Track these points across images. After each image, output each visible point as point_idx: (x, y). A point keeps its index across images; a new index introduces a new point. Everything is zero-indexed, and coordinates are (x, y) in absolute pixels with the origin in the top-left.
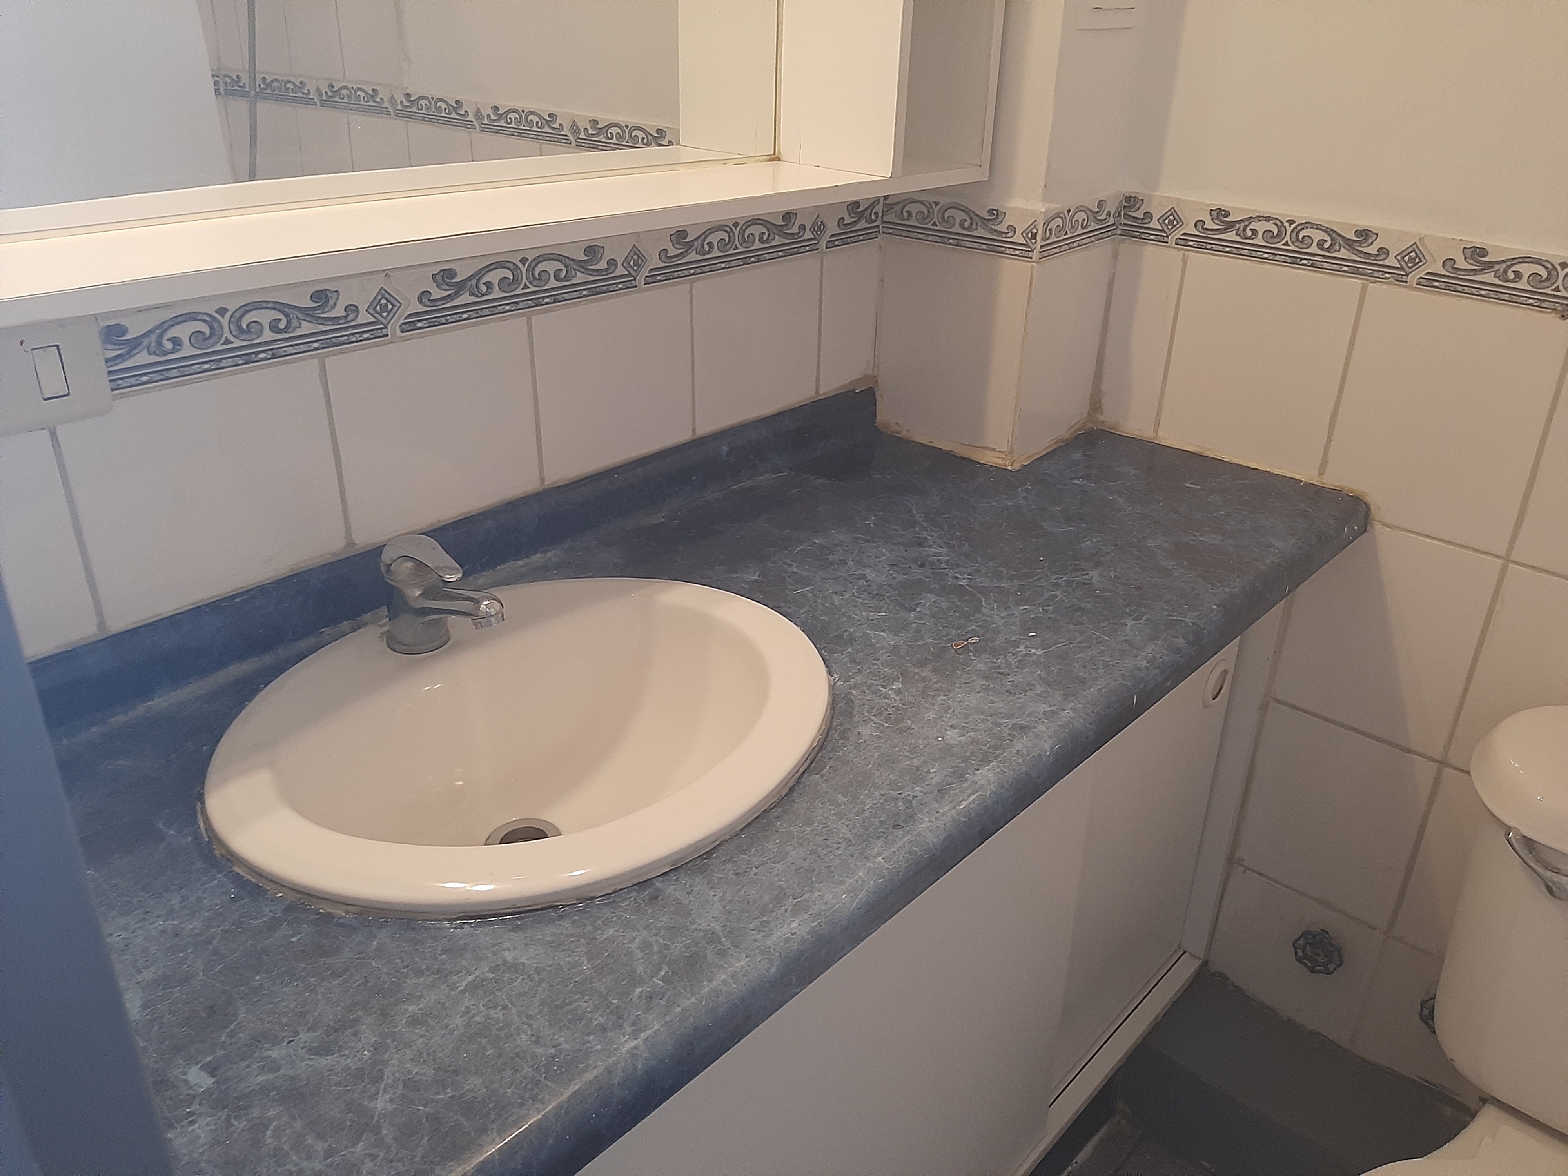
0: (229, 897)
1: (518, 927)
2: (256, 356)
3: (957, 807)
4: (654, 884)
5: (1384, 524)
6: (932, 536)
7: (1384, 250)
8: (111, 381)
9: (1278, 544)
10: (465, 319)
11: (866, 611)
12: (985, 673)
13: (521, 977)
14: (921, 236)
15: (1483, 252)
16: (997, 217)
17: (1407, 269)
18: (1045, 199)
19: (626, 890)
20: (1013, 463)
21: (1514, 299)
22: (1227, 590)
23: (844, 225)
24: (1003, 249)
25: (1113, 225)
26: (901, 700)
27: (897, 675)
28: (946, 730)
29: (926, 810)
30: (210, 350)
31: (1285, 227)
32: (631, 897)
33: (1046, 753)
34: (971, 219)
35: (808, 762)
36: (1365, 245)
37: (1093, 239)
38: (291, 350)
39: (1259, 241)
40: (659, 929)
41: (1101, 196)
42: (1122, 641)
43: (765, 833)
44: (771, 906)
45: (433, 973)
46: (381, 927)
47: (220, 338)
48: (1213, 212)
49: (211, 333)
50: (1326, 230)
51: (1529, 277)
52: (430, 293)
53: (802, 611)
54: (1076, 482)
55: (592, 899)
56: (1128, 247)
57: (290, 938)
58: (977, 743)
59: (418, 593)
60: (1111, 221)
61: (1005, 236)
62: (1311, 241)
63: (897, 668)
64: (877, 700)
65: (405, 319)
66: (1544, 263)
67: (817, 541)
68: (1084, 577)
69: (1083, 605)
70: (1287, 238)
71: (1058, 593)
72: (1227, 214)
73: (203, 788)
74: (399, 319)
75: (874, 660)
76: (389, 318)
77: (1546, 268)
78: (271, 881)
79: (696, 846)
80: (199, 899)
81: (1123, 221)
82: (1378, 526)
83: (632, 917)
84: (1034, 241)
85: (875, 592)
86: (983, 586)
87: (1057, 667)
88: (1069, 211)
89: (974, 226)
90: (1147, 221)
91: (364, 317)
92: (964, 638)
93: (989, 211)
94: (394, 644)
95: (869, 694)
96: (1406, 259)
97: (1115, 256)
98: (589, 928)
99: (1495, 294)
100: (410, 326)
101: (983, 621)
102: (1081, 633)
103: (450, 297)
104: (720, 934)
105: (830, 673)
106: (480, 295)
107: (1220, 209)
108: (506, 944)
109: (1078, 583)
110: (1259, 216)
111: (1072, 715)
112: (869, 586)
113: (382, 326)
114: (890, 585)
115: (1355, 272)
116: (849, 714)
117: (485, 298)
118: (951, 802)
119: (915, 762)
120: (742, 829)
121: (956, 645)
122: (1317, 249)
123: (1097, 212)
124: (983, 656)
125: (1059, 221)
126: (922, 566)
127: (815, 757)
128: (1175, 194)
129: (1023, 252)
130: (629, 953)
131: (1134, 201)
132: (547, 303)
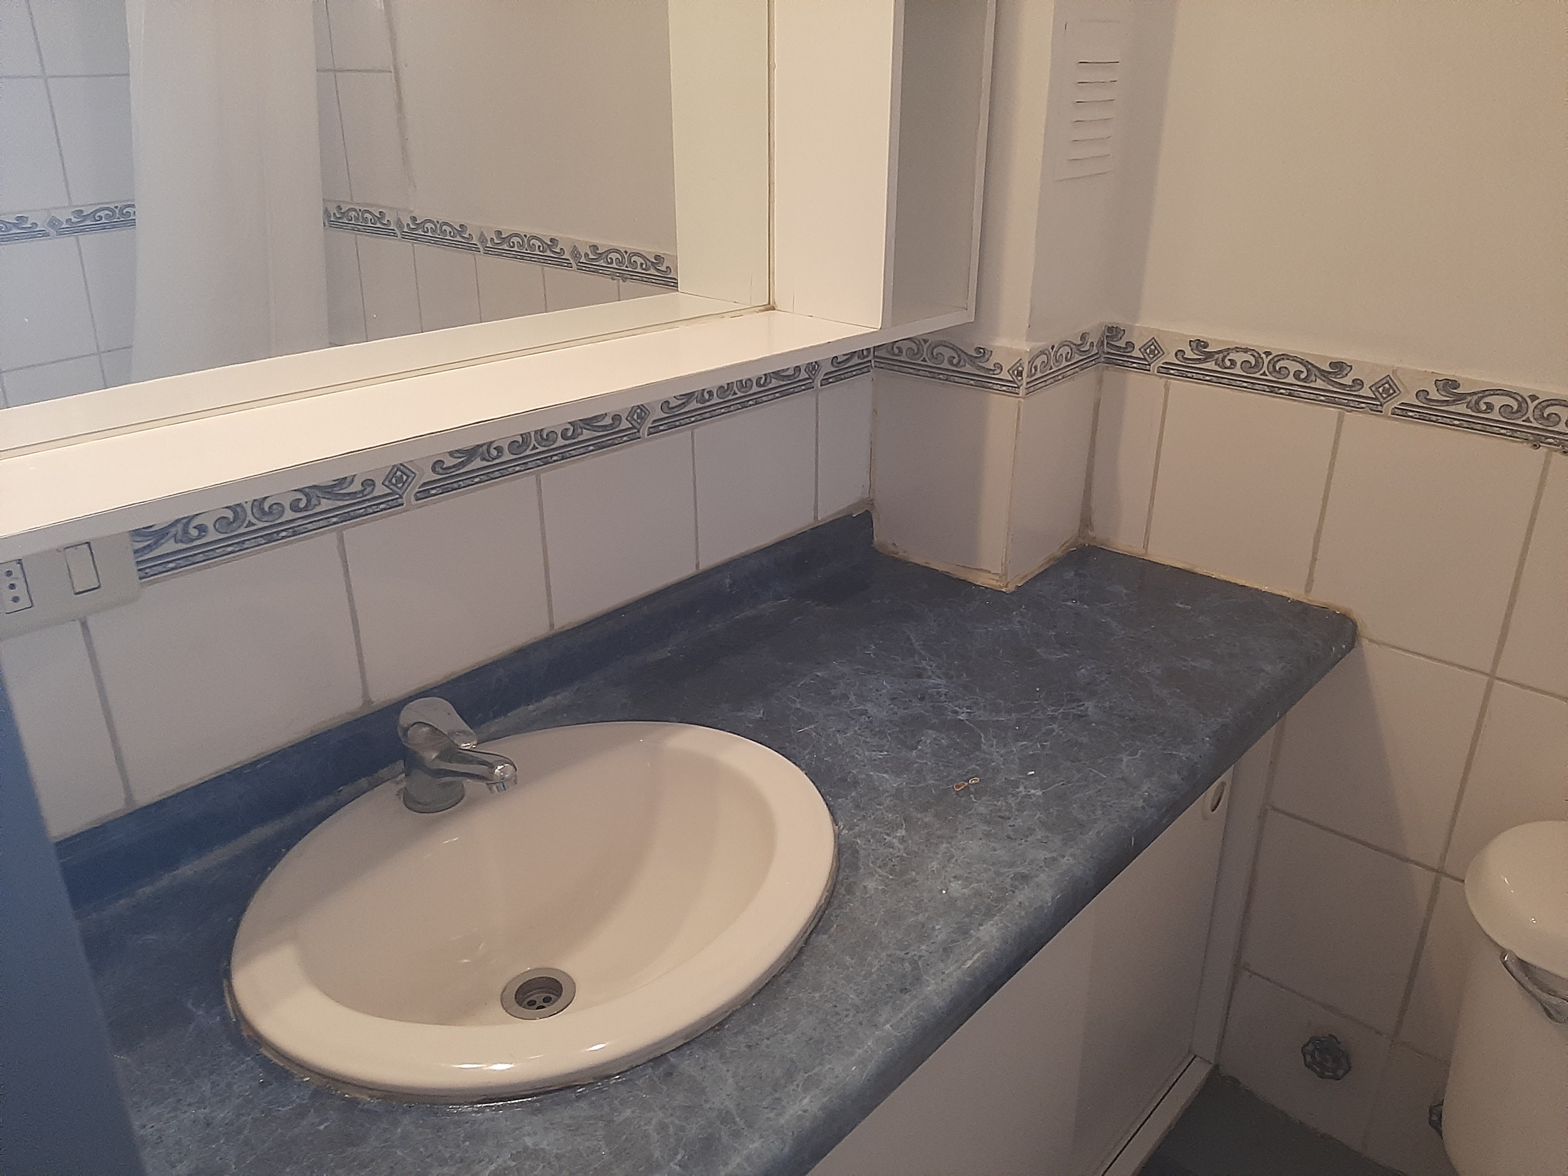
0: (257, 1082)
1: (537, 1109)
2: (278, 534)
3: (963, 967)
4: (668, 1060)
5: (1371, 641)
6: (931, 666)
7: (1359, 382)
8: (140, 570)
9: (1268, 668)
10: (477, 483)
11: (869, 750)
12: (986, 818)
13: (542, 1165)
14: (911, 371)
15: (1455, 384)
16: (984, 356)
17: (1382, 400)
18: (1030, 338)
19: (641, 1067)
20: (1007, 584)
21: (1486, 428)
22: (1220, 720)
23: (837, 363)
24: (991, 385)
25: (1097, 353)
26: (905, 849)
27: (901, 821)
28: (950, 881)
29: (933, 971)
30: (236, 533)
31: (1262, 358)
32: (646, 1075)
33: (1047, 903)
34: (959, 356)
35: (816, 920)
36: (1340, 376)
37: (1077, 369)
38: (310, 526)
39: (1237, 370)
40: (674, 1109)
41: (1084, 328)
42: (1118, 778)
43: (776, 1001)
44: (783, 1082)
45: (456, 1162)
46: (405, 1112)
47: (243, 521)
48: (1192, 343)
49: (235, 517)
50: (1302, 362)
51: (1500, 409)
52: (444, 462)
53: (806, 752)
54: (1069, 603)
55: (609, 1077)
56: (1112, 375)
57: (318, 1126)
58: (980, 895)
59: (434, 755)
60: (1095, 351)
61: (992, 372)
62: (1287, 372)
63: (900, 813)
64: (882, 850)
65: (419, 488)
66: (1514, 395)
67: (819, 674)
68: (1080, 708)
69: (1080, 740)
70: (1265, 368)
71: (1055, 726)
72: (1206, 345)
73: (229, 963)
74: (415, 487)
75: (878, 804)
76: (404, 488)
77: (1517, 400)
78: (298, 1065)
79: (709, 1018)
80: (229, 1085)
81: (1106, 349)
82: (1365, 642)
83: (648, 1096)
84: (1020, 378)
85: (877, 729)
86: (981, 721)
87: (1056, 808)
88: (1053, 347)
89: (962, 363)
90: (1129, 350)
91: (380, 490)
92: (965, 778)
93: (975, 350)
94: (411, 802)
95: (873, 842)
96: (1381, 390)
97: (1100, 382)
98: (607, 1109)
99: (1469, 424)
100: (424, 494)
101: (982, 759)
102: (1079, 771)
103: (462, 464)
104: (734, 1112)
105: (835, 821)
106: (491, 459)
107: (1199, 340)
108: (527, 1128)
109: (1075, 715)
110: (1237, 348)
111: (1072, 861)
112: (871, 722)
113: (397, 496)
114: (891, 721)
115: (1331, 401)
116: (855, 867)
117: (495, 462)
118: (956, 962)
119: (921, 918)
120: (753, 997)
121: (958, 787)
122: (1293, 379)
123: (1081, 344)
124: (984, 798)
125: (1044, 358)
126: (922, 699)
127: (822, 916)
128: (1154, 325)
129: (1011, 388)
130: (646, 1136)
131: (1116, 331)
132: (555, 461)
